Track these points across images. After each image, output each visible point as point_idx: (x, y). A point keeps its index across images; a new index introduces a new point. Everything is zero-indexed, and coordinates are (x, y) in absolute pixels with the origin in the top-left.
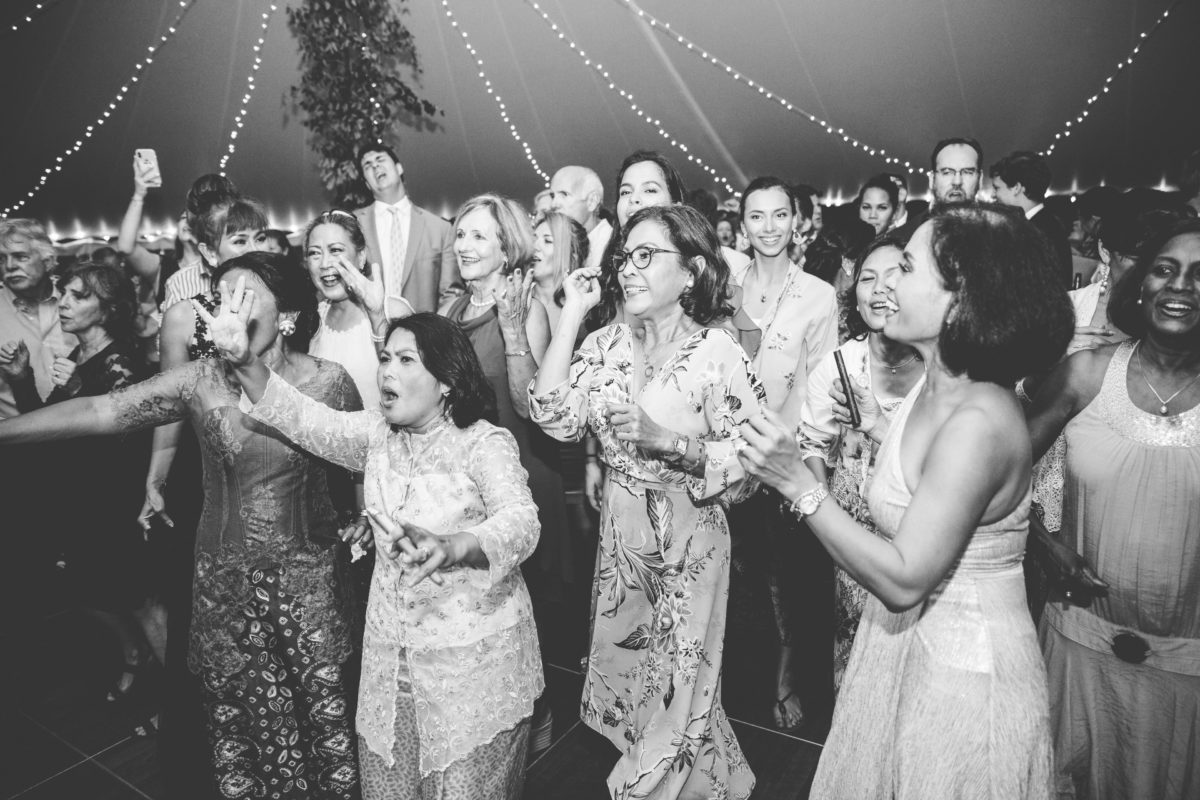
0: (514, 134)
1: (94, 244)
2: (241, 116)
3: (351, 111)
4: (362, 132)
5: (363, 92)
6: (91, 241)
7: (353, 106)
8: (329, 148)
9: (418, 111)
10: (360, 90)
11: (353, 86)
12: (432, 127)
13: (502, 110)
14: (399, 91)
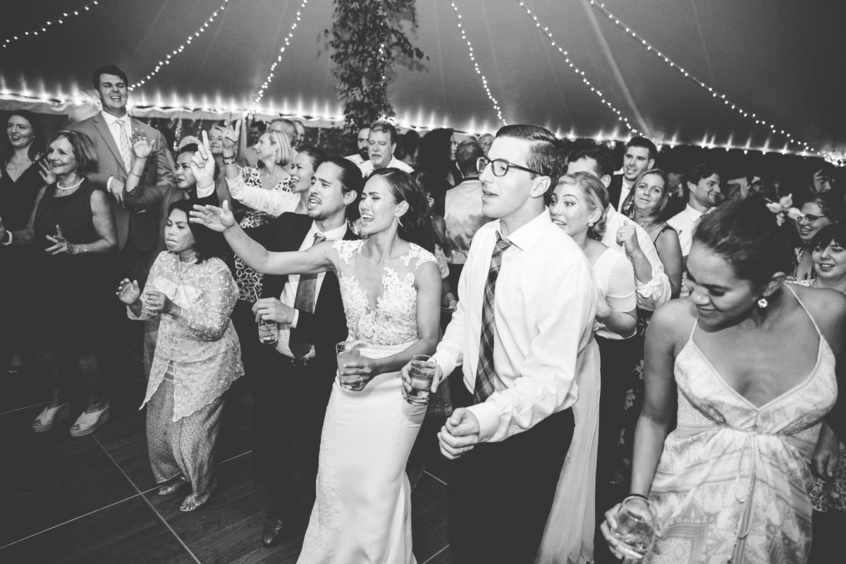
0: (477, 69)
1: (184, 112)
2: (289, 37)
3: (364, 51)
4: (369, 67)
5: (374, 39)
6: (182, 110)
7: (366, 48)
8: (346, 76)
9: (411, 55)
10: (372, 37)
11: (367, 34)
12: (420, 68)
13: (470, 52)
14: (399, 40)
